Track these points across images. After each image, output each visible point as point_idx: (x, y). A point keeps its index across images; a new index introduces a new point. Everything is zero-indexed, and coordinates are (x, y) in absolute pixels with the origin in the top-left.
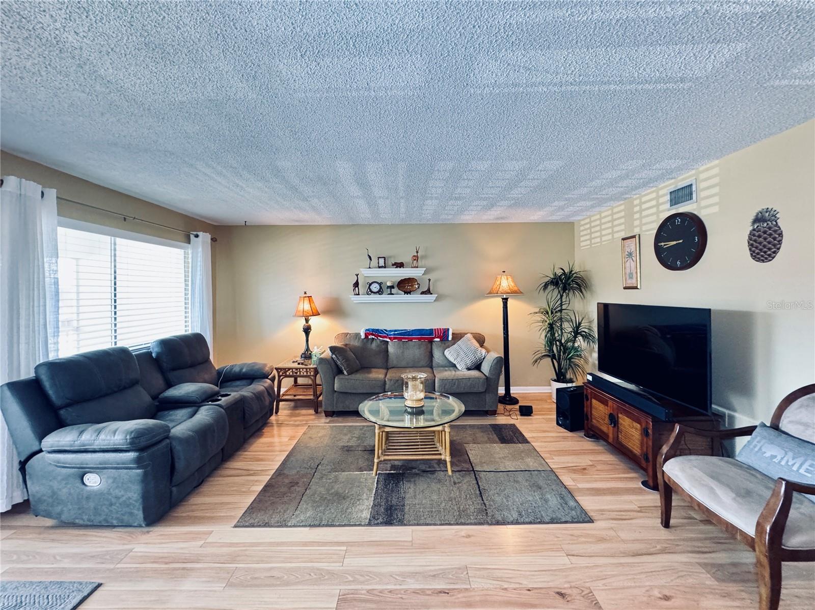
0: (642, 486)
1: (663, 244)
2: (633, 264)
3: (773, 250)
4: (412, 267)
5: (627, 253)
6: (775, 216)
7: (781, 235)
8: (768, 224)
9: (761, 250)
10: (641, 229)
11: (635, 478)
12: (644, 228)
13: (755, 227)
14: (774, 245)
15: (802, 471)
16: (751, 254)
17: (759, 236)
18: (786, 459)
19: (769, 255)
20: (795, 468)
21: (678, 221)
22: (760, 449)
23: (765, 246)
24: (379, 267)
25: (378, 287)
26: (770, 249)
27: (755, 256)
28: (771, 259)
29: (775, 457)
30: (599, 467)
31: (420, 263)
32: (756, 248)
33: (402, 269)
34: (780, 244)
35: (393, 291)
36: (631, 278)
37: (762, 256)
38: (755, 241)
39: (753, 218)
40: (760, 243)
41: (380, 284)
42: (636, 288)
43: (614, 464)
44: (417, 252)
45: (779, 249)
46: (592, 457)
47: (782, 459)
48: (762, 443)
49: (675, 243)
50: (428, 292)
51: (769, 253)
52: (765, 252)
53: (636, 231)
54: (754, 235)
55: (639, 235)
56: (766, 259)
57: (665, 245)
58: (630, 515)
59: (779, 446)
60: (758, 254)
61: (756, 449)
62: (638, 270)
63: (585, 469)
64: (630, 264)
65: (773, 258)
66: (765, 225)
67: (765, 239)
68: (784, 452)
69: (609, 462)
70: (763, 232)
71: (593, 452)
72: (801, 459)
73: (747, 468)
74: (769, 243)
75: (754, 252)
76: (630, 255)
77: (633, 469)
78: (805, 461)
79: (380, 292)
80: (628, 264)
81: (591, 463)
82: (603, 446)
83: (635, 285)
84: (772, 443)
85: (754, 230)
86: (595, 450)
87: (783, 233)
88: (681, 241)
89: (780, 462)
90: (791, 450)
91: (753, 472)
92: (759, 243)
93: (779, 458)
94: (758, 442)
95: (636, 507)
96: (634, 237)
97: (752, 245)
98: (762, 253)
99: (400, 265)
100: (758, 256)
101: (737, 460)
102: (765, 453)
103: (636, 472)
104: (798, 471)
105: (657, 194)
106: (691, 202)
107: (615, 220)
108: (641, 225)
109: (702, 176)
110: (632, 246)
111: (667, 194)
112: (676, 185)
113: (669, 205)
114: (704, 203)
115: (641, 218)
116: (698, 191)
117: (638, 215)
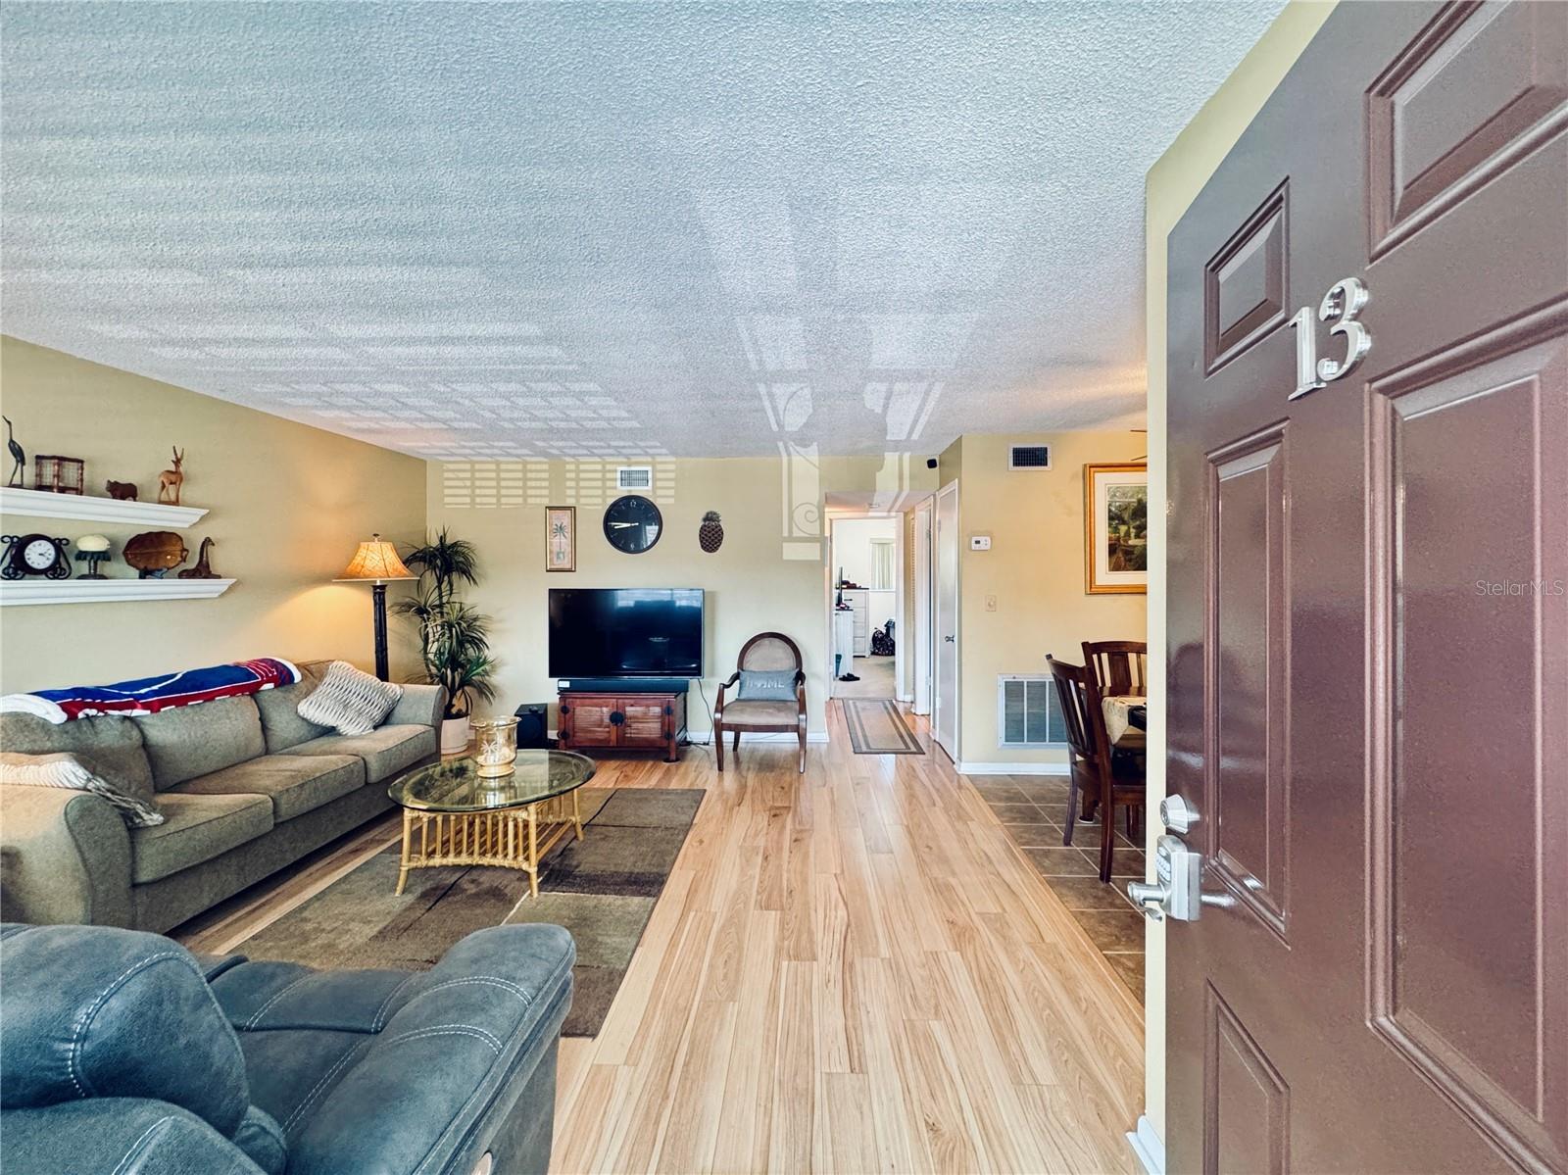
1: (614, 524)
2: (566, 543)
3: (718, 544)
4: (160, 502)
5: (555, 526)
6: (718, 518)
7: (722, 533)
8: (715, 523)
9: (709, 542)
10: (578, 501)
12: (585, 501)
13: (706, 524)
14: (719, 540)
16: (702, 545)
17: (708, 532)
18: (769, 684)
19: (715, 547)
21: (634, 504)
23: (712, 540)
24: (40, 487)
25: (51, 551)
26: (715, 543)
27: (705, 547)
28: (715, 550)
29: (763, 685)
31: (187, 492)
32: (706, 540)
33: (128, 503)
34: (722, 539)
35: (105, 568)
36: (563, 558)
37: (710, 547)
38: (705, 535)
39: (703, 516)
40: (709, 537)
41: (58, 545)
42: (572, 571)
44: (177, 462)
45: (721, 543)
47: (767, 684)
49: (628, 525)
50: (203, 571)
51: (715, 545)
52: (713, 545)
53: (570, 502)
54: (704, 530)
55: (575, 508)
56: (713, 549)
57: (616, 526)
59: (761, 678)
60: (707, 545)
62: (573, 550)
64: (562, 542)
65: (717, 550)
66: (713, 524)
67: (712, 534)
68: (766, 680)
70: (711, 529)
72: (775, 680)
74: (715, 537)
75: (704, 543)
76: (561, 530)
78: (777, 680)
79: (56, 571)
80: (557, 542)
81: (619, 771)
83: (567, 567)
84: (757, 678)
85: (704, 526)
87: (724, 532)
88: (636, 524)
90: (768, 678)
92: (707, 537)
93: (765, 684)
96: (568, 508)
97: (703, 538)
98: (710, 545)
99: (123, 491)
100: (707, 547)
104: (778, 687)
105: (603, 465)
106: (646, 488)
107: (531, 479)
108: (577, 497)
109: (659, 467)
110: (565, 518)
111: (616, 471)
112: (629, 466)
113: (619, 483)
114: (659, 492)
115: (578, 488)
116: (655, 480)
117: (573, 484)
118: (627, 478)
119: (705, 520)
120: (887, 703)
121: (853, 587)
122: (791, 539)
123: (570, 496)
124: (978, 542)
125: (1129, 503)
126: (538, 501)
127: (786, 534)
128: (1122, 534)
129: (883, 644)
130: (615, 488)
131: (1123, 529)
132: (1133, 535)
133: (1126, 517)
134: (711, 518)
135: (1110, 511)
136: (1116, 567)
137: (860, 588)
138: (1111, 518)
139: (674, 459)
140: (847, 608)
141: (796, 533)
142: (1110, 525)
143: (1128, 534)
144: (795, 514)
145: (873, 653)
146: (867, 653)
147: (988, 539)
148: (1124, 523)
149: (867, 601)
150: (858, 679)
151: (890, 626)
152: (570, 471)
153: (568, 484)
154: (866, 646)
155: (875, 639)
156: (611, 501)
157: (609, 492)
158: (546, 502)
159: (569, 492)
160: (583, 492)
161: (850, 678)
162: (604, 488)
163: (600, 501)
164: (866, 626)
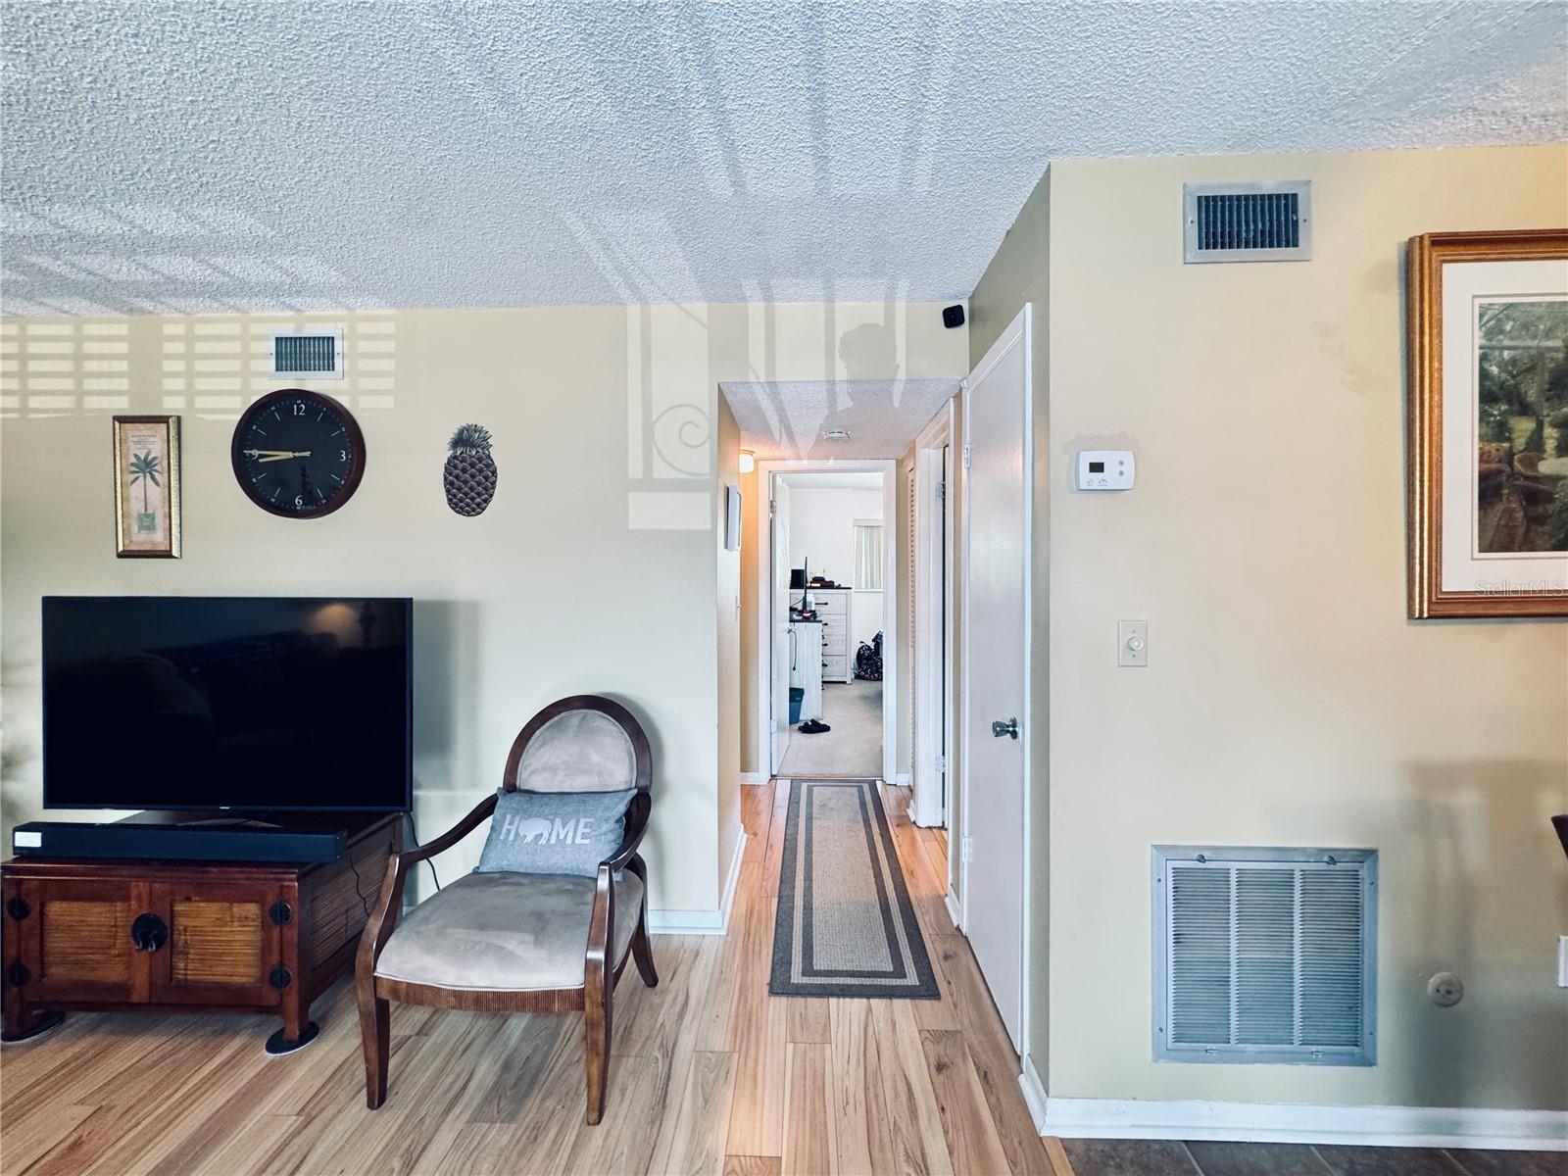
0: (272, 1056)
1: (256, 453)
2: (156, 494)
3: (484, 497)
5: (133, 460)
6: (485, 439)
7: (494, 473)
8: (477, 452)
9: (466, 494)
10: (190, 402)
11: (243, 1049)
12: (200, 402)
13: (458, 453)
14: (486, 489)
15: (578, 841)
16: (450, 500)
17: (464, 470)
18: (554, 833)
19: (478, 505)
20: (569, 841)
21: (299, 409)
22: (517, 834)
23: (472, 489)
26: (479, 494)
27: (456, 504)
28: (479, 510)
29: (541, 835)
30: (122, 1101)
32: (459, 489)
34: (494, 488)
36: (151, 528)
37: (468, 505)
38: (457, 477)
39: (453, 436)
40: (465, 482)
42: (167, 555)
43: (164, 1058)
45: (491, 496)
46: (76, 1091)
47: (550, 834)
48: (516, 823)
49: (290, 455)
51: (478, 500)
52: (473, 499)
53: (170, 406)
54: (455, 467)
55: (179, 419)
56: (474, 510)
57: (261, 456)
58: (294, 1154)
59: (539, 816)
60: (461, 500)
61: (511, 838)
62: (175, 509)
63: (76, 1145)
64: (146, 493)
65: (483, 510)
66: (474, 453)
67: (473, 476)
68: (549, 822)
69: (148, 1061)
70: (470, 464)
71: (72, 1071)
72: (573, 822)
73: (500, 878)
74: (479, 484)
75: (455, 496)
76: (146, 466)
77: (221, 1033)
78: (578, 822)
80: (136, 490)
81: (87, 1110)
82: (92, 1029)
83: (163, 547)
84: (530, 817)
85: (455, 457)
86: (76, 1058)
87: (498, 472)
88: (308, 454)
89: (549, 840)
90: (556, 815)
91: (515, 879)
92: (463, 482)
93: (546, 834)
94: (509, 824)
95: (294, 1118)
96: (163, 420)
97: (452, 484)
98: (468, 500)
100: (461, 504)
101: (482, 873)
102: (525, 836)
103: (236, 1033)
104: (573, 841)
105: (245, 329)
106: (332, 374)
107: (91, 357)
108: (190, 393)
109: (360, 328)
110: (153, 442)
111: (270, 337)
113: (269, 363)
114: (361, 383)
115: (188, 376)
116: (348, 358)
117: (179, 366)
118: (294, 352)
119: (456, 444)
120: (866, 787)
121: (829, 585)
122: (649, 484)
123: (170, 395)
124: (1097, 467)
125: (1541, 353)
126: (99, 404)
127: (635, 471)
128: (1520, 443)
129: (869, 663)
130: (268, 374)
131: (1523, 427)
132: (1550, 445)
133: (1532, 393)
134: (469, 441)
135: (1484, 375)
136: (1497, 538)
137: (839, 587)
138: (1487, 397)
139: (391, 312)
140: (813, 617)
141: (660, 471)
142: (1484, 416)
143: (1536, 443)
145: (858, 677)
146: (849, 677)
147: (1128, 457)
148: (1525, 410)
149: (848, 608)
150: (826, 729)
151: (878, 640)
152: (172, 339)
153: (171, 366)
154: (845, 668)
155: (860, 657)
156: (247, 402)
157: (254, 383)
158: (123, 406)
159: (169, 384)
160: (201, 384)
161: (815, 728)
162: (246, 374)
164: (847, 642)
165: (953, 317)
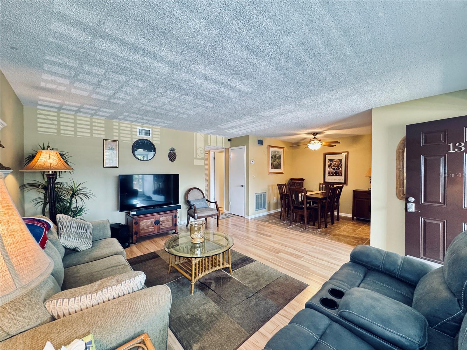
5: (109, 148)
7: (176, 155)
9: (172, 158)
21: (145, 142)
27: (170, 160)
34: (176, 158)
42: (116, 167)
53: (116, 138)
54: (170, 154)
55: (118, 141)
65: (174, 161)
70: (173, 154)
78: (202, 201)
97: (169, 157)
105: (131, 126)
106: (149, 137)
107: (95, 126)
108: (119, 137)
109: (154, 130)
110: (113, 145)
111: (137, 129)
112: (142, 127)
113: (138, 133)
114: (154, 139)
115: (119, 133)
116: (152, 134)
117: (117, 131)
118: (142, 132)
119: (171, 150)
123: (115, 136)
124: (252, 162)
126: (99, 136)
127: (195, 157)
130: (137, 135)
134: (172, 150)
136: (272, 168)
138: (271, 158)
139: (160, 128)
141: (198, 157)
143: (274, 161)
144: (197, 151)
147: (254, 161)
152: (115, 125)
153: (115, 131)
156: (135, 140)
157: (134, 136)
158: (103, 137)
159: (115, 134)
160: (122, 135)
162: (132, 134)
163: (130, 139)
165: (229, 140)
